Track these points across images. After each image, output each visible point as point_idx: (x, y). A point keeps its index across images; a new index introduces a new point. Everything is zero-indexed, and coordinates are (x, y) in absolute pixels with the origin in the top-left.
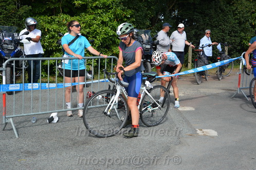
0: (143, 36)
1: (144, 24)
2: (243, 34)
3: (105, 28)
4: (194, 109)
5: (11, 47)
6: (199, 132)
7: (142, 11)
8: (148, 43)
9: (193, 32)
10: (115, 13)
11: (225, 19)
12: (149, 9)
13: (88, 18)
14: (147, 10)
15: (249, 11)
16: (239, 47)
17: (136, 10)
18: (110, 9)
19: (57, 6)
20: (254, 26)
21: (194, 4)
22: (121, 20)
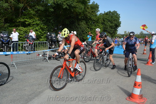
0: (53, 35)
1: (51, 31)
2: (83, 35)
3: (37, 32)
5: (6, 39)
7: (50, 26)
8: (55, 37)
10: (41, 27)
12: (53, 25)
13: (31, 28)
15: (85, 28)
17: (48, 26)
18: (39, 25)
19: (19, 24)
20: (86, 33)
21: (68, 24)
22: (43, 29)
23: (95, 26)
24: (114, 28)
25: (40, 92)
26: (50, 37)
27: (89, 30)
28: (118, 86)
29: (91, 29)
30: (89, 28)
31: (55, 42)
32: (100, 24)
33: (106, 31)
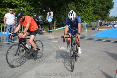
0: (39, 17)
1: (38, 13)
4: (57, 42)
6: (60, 48)
7: (38, 8)
8: (41, 19)
9: (56, 16)
10: (28, 8)
11: (66, 12)
12: (40, 7)
13: (18, 10)
14: (40, 8)
17: (35, 7)
18: (26, 7)
19: (5, 4)
21: (56, 6)
22: (30, 11)
23: (85, 8)
24: (106, 10)
25: (20, 74)
26: (37, 19)
28: (101, 71)
29: (80, 11)
30: (78, 11)
31: (41, 25)
32: (90, 6)
33: (97, 13)
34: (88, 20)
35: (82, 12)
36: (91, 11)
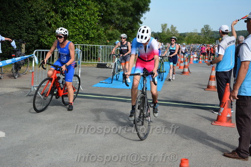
2: (40, 32)
11: (20, 15)
15: (45, 10)
16: (37, 45)
20: (50, 25)
23: (76, 6)
24: (132, 15)
27: (58, 17)
29: (64, 14)
30: (56, 12)
32: (90, 2)
33: (110, 22)
34: (88, 39)
35: (68, 18)
36: (93, 14)
